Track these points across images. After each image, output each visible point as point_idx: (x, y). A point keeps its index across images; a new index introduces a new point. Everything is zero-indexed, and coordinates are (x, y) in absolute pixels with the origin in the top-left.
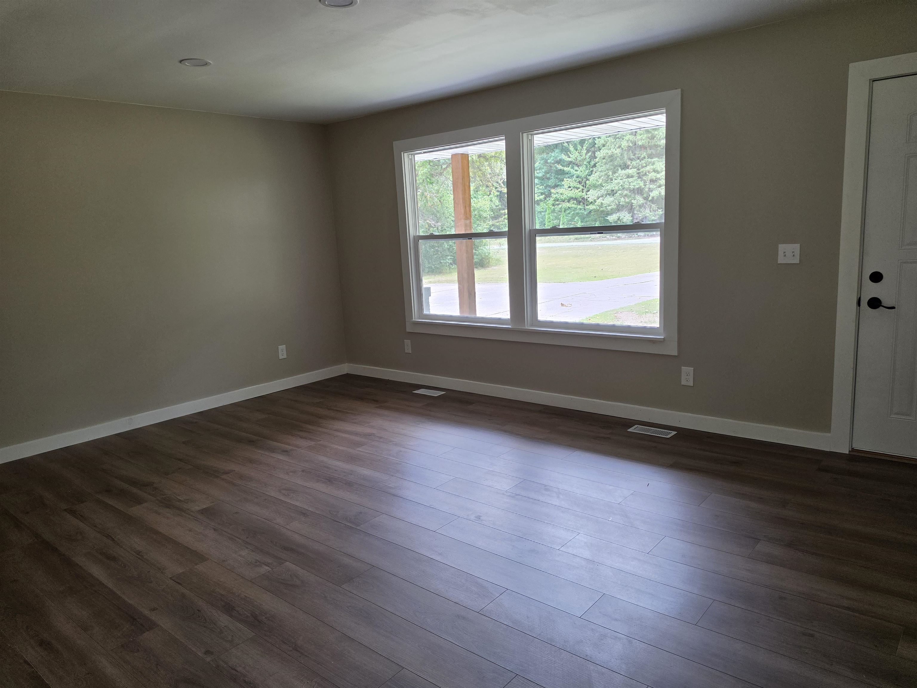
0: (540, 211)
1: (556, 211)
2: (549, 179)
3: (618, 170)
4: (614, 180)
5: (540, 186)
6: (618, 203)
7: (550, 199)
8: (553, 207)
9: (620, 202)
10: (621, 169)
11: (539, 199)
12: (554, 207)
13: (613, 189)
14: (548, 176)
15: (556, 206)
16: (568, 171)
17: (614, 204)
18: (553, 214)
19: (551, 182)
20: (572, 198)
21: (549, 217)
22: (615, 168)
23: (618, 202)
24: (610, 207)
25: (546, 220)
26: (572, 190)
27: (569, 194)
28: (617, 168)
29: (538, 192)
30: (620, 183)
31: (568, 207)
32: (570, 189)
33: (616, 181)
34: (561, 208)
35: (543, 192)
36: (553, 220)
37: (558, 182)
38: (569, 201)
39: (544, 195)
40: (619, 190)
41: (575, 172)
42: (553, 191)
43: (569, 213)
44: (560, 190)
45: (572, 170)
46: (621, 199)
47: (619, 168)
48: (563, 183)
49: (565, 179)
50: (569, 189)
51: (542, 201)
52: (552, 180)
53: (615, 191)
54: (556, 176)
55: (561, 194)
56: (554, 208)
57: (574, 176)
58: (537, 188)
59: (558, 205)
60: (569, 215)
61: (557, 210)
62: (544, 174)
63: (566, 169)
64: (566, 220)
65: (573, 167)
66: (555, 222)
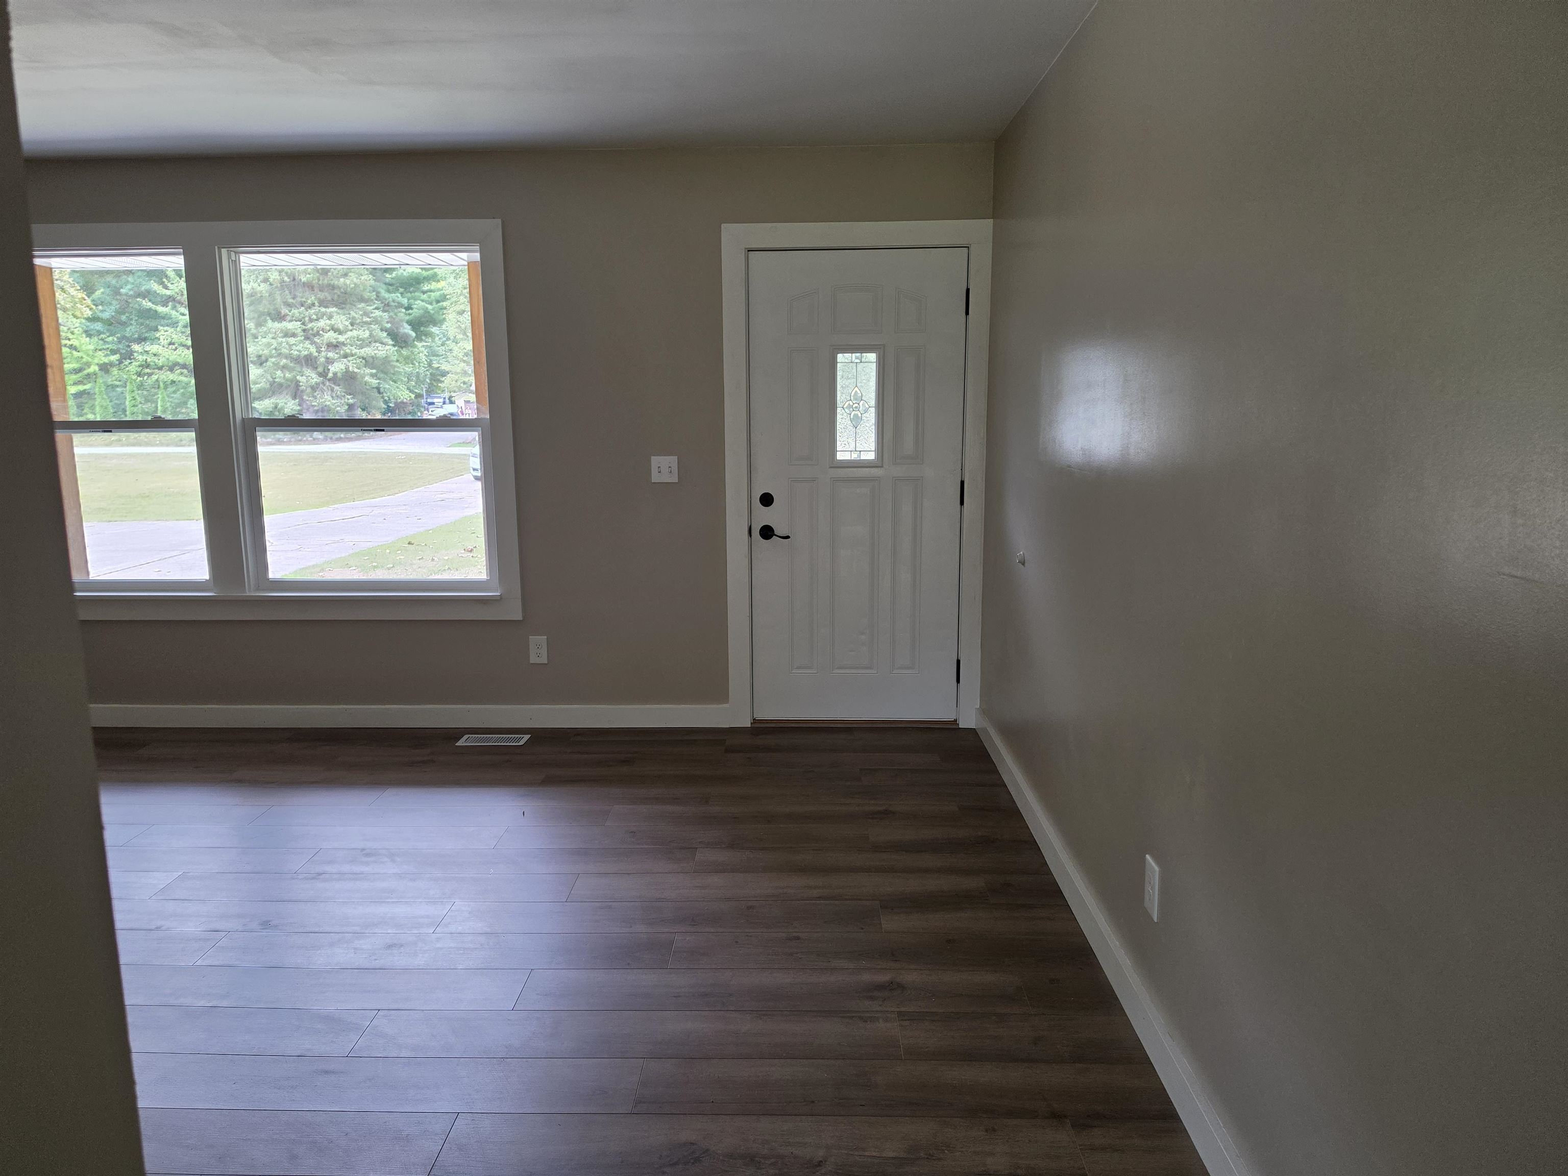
0: (112, 385)
1: (147, 387)
2: (124, 324)
3: (266, 321)
4: (260, 338)
5: (108, 337)
6: (271, 380)
7: (132, 363)
8: (139, 378)
9: (275, 378)
10: (271, 319)
11: (107, 362)
12: (142, 379)
13: (261, 352)
14: (124, 318)
15: (146, 377)
16: (165, 313)
17: (265, 380)
18: (140, 392)
19: (131, 330)
20: (176, 364)
21: (133, 397)
22: (259, 317)
23: (272, 377)
24: (257, 386)
25: (127, 403)
26: (178, 350)
27: (173, 357)
28: (263, 318)
29: (104, 347)
30: (272, 345)
31: (172, 380)
32: (174, 347)
33: (264, 340)
34: (157, 380)
35: (114, 348)
36: (141, 403)
37: (146, 332)
38: (171, 369)
39: (118, 355)
40: (271, 357)
41: (181, 317)
42: (136, 347)
43: (174, 392)
44: (154, 348)
45: (174, 313)
46: (277, 373)
47: (268, 318)
48: (157, 336)
49: (160, 328)
50: (171, 346)
51: (114, 366)
52: (131, 327)
53: (263, 358)
54: (141, 321)
55: (155, 355)
56: (140, 381)
57: (180, 324)
58: (102, 339)
59: (150, 375)
60: (175, 396)
61: (149, 384)
62: (113, 314)
63: (160, 309)
64: (168, 404)
65: (174, 308)
66: (146, 408)
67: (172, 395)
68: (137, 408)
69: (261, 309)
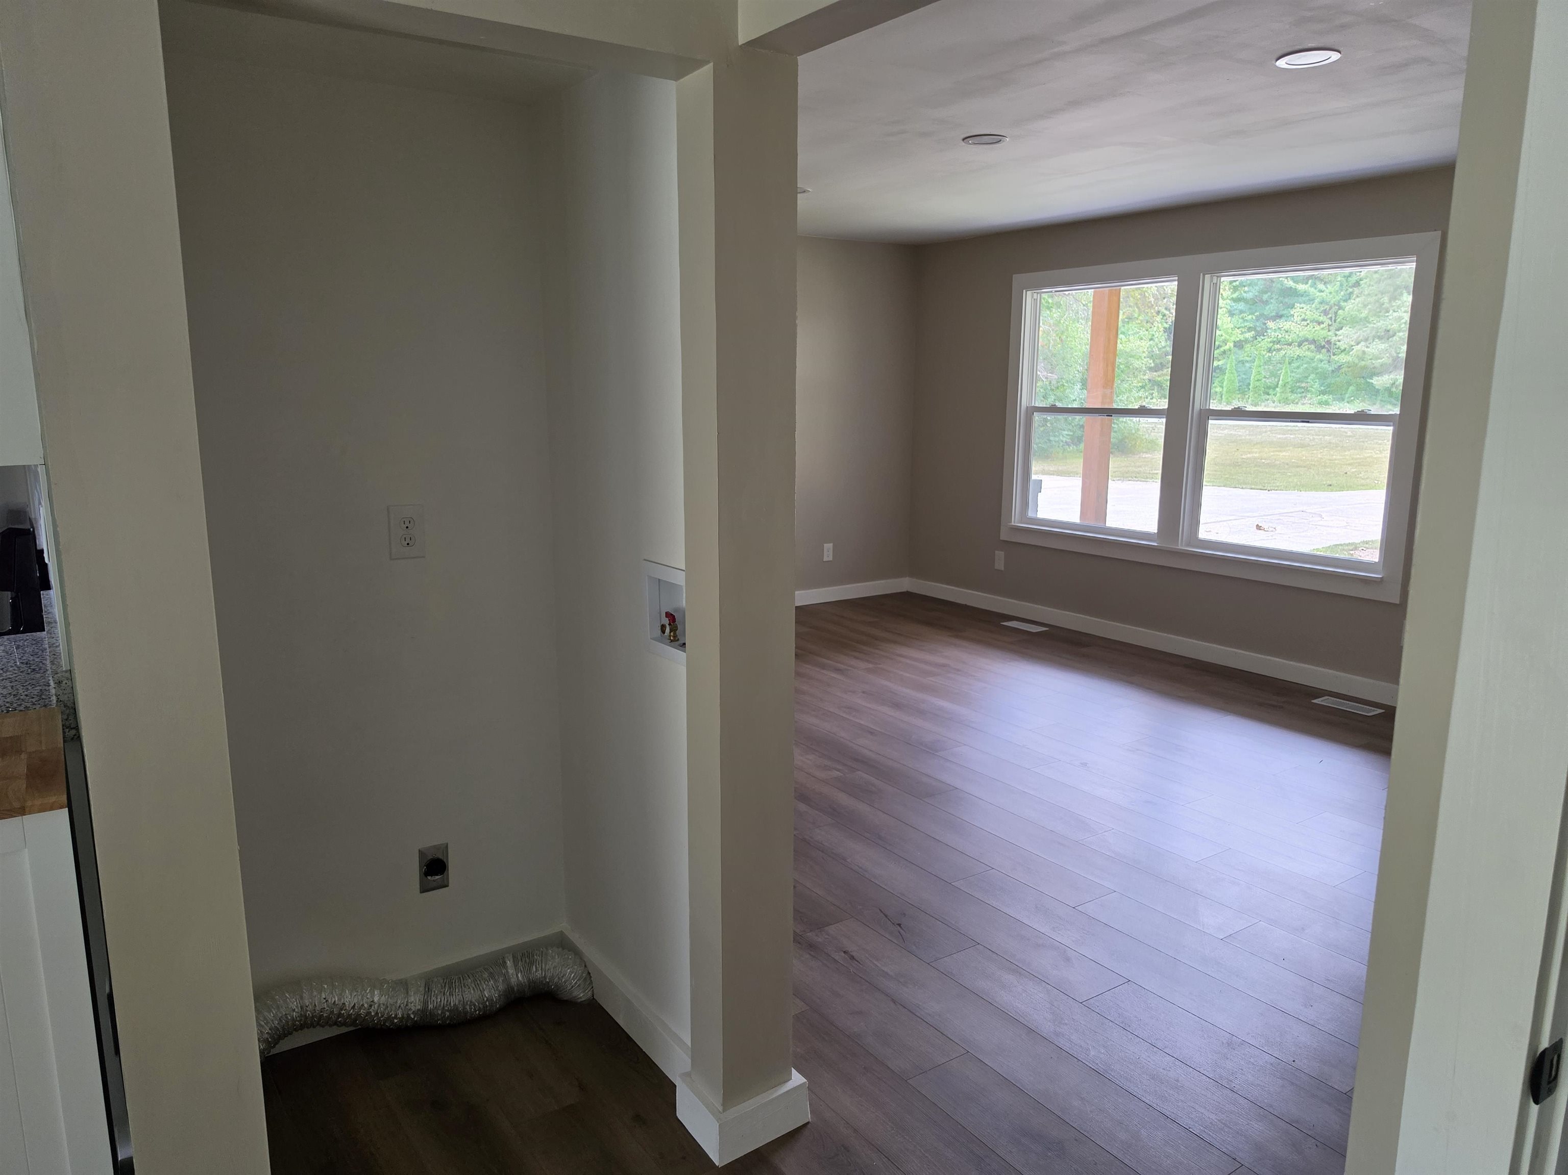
0: (1242, 361)
1: (1273, 362)
2: (1266, 303)
3: (1402, 294)
4: (1391, 311)
5: (1248, 315)
6: (1395, 355)
7: (1264, 339)
8: (1268, 354)
9: (1399, 353)
10: (1407, 292)
11: (1243, 339)
12: (1270, 355)
13: (1389, 327)
14: (1265, 297)
15: (1274, 352)
16: (1303, 291)
17: (1387, 355)
18: (1266, 367)
19: (1270, 309)
20: (1307, 340)
21: (1259, 372)
22: (1395, 290)
23: (1396, 352)
24: (1379, 361)
25: (1252, 377)
26: (1309, 326)
27: (1302, 333)
28: (1399, 291)
29: (1243, 325)
30: (1403, 319)
31: (1298, 355)
32: (1305, 323)
33: (1395, 314)
34: (1284, 356)
35: (1251, 325)
36: (1265, 377)
37: (1284, 310)
38: (1300, 345)
39: (1253, 332)
40: (1399, 331)
41: (1318, 294)
42: (1271, 324)
43: (1298, 367)
44: (1285, 324)
45: (1313, 289)
46: (1402, 347)
47: (1404, 291)
48: (1292, 313)
49: (1297, 305)
50: (1303, 322)
51: (1249, 342)
52: (1271, 306)
53: (1391, 333)
54: (1281, 299)
55: (1287, 332)
56: (1269, 356)
57: (1316, 301)
58: (1242, 318)
59: (1279, 350)
60: (1298, 371)
61: (1276, 360)
62: (1257, 294)
63: (1301, 287)
64: (1290, 379)
65: (1314, 285)
66: (1270, 382)
67: (1295, 370)
68: (1260, 382)
69: (1398, 283)
